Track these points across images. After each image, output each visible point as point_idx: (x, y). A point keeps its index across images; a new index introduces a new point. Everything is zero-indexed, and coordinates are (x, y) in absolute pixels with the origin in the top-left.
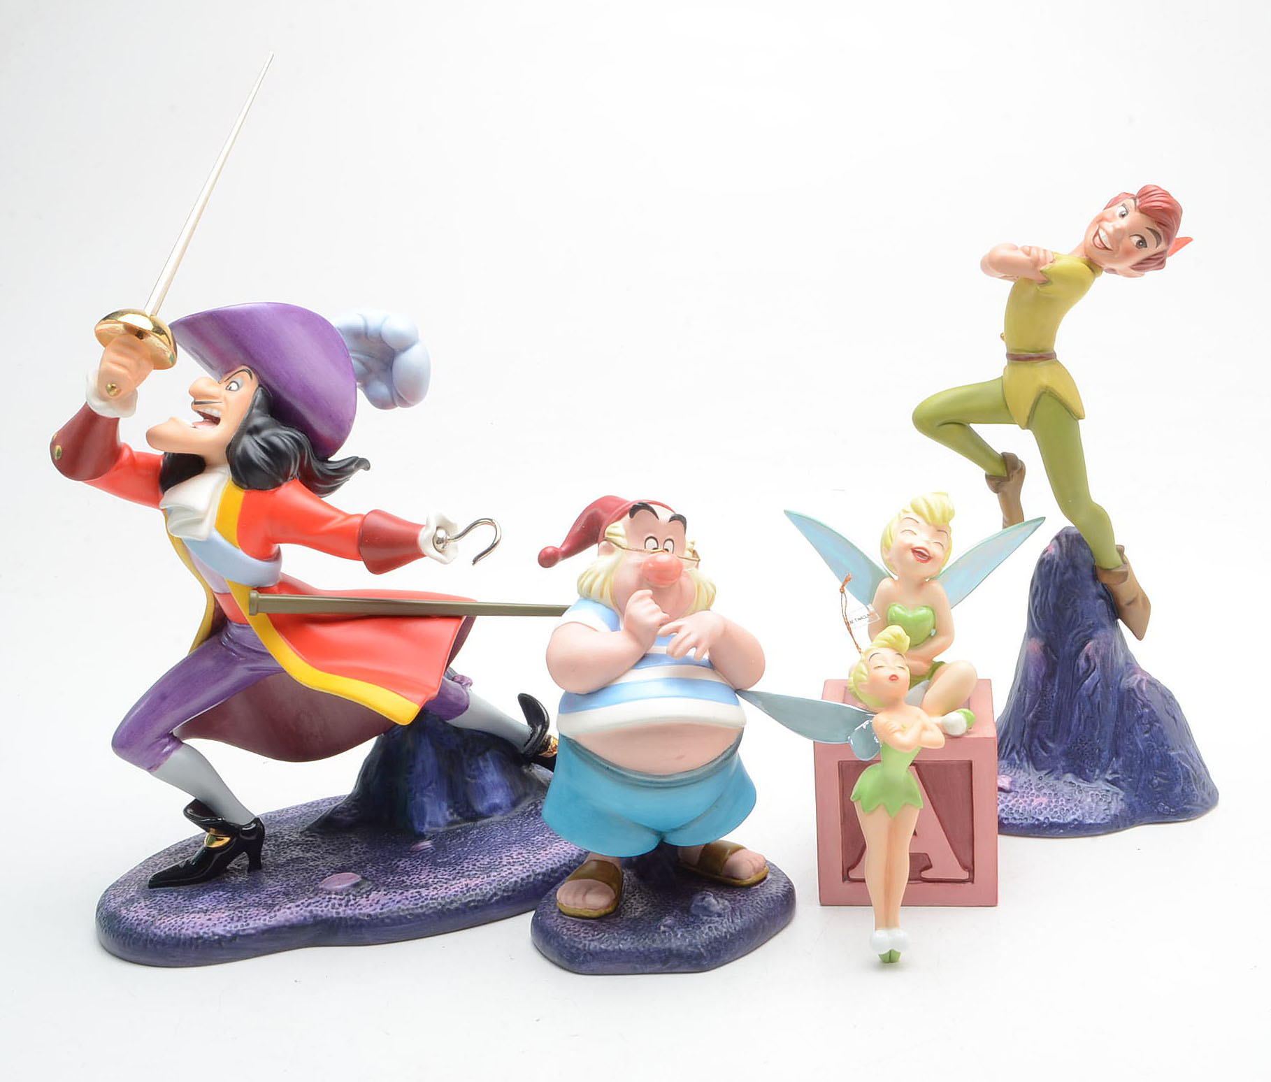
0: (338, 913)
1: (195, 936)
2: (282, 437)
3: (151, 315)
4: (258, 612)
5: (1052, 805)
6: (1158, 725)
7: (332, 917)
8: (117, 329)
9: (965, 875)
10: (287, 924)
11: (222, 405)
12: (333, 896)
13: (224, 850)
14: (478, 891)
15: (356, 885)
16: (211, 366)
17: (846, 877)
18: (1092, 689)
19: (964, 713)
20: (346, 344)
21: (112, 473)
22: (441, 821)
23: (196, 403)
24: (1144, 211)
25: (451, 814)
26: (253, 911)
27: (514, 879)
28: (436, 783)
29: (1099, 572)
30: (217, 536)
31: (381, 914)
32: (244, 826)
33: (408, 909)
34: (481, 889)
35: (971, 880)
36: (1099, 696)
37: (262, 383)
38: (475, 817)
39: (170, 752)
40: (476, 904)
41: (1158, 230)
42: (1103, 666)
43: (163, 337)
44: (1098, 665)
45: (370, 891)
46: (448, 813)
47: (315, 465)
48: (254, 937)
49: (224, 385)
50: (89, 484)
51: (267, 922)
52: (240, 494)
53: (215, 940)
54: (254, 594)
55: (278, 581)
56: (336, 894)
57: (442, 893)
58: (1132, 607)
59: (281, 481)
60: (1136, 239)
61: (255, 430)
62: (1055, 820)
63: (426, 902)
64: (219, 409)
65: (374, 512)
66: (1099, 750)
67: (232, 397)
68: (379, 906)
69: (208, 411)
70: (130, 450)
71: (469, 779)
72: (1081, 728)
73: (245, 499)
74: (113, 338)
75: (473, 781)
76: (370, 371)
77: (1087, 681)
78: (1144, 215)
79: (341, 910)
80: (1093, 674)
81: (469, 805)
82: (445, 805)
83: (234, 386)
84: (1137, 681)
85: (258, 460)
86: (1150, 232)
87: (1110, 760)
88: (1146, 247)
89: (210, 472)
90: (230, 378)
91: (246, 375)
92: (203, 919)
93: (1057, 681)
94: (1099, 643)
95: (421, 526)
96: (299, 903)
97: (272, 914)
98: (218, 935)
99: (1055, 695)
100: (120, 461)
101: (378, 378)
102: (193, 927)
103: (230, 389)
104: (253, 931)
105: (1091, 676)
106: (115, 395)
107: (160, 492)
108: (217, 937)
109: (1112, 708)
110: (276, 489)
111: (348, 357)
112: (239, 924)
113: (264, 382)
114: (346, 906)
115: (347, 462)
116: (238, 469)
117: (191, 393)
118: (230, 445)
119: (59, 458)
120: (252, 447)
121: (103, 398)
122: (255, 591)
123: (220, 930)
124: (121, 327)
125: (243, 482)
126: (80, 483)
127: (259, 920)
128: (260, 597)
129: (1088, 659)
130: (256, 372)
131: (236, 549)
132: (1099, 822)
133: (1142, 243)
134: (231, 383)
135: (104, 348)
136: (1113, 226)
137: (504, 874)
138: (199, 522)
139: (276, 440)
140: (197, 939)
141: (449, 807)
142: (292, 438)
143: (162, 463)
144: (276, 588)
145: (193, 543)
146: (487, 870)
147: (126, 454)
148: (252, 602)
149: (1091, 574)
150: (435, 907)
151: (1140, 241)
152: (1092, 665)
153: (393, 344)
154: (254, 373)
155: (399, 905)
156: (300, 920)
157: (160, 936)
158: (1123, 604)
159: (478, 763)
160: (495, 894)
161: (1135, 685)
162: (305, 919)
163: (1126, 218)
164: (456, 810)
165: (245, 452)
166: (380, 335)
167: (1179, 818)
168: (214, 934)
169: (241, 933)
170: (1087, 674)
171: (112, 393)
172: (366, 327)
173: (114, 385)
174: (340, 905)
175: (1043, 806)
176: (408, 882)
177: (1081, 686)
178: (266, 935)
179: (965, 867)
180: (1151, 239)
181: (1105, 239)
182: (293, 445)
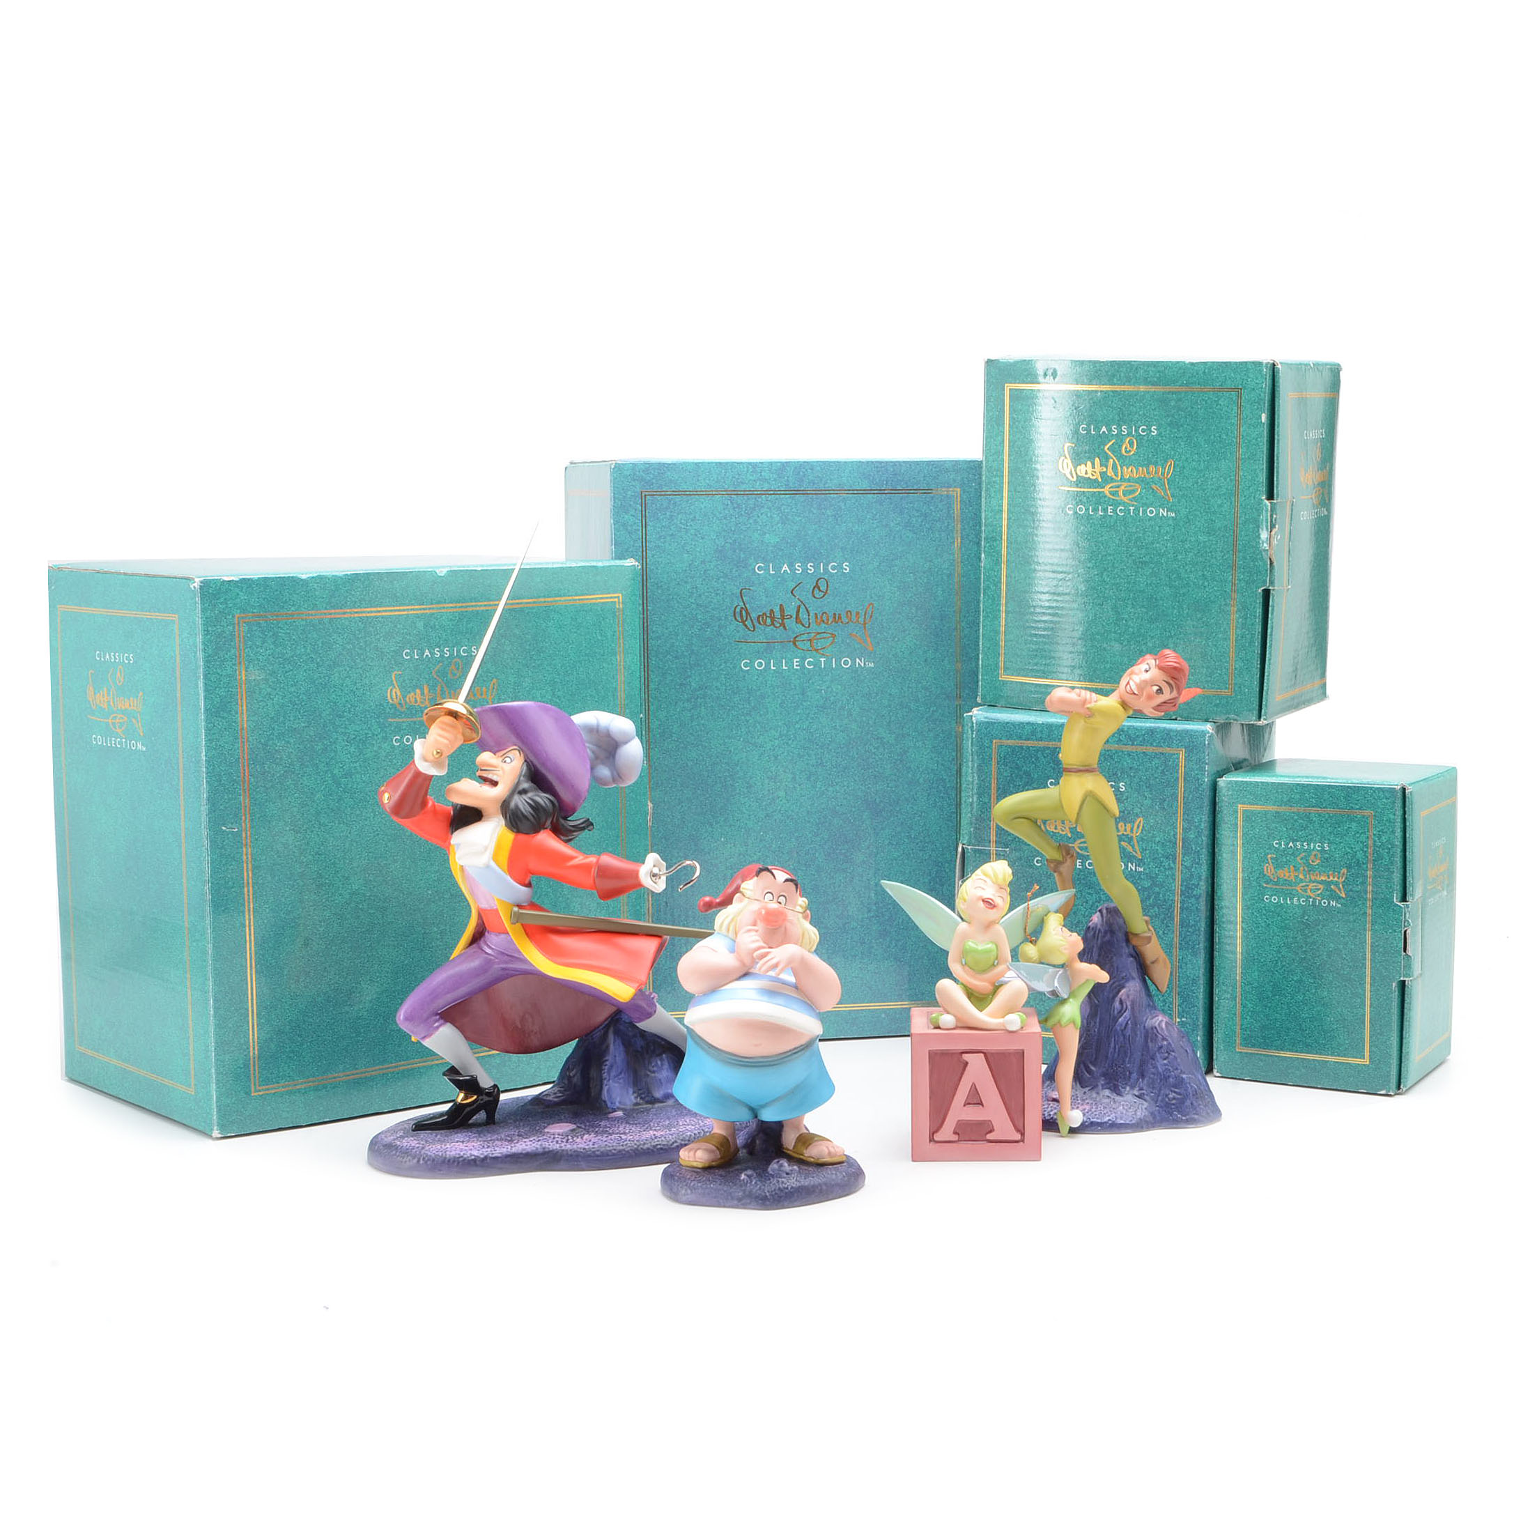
0: (561, 1147)
1: (458, 1156)
2: (542, 798)
5: (1093, 1110)
6: (1173, 1054)
7: (557, 1149)
9: (1018, 1137)
10: (524, 1152)
11: (500, 773)
12: (557, 1136)
13: (473, 1105)
14: (663, 1138)
15: (573, 1130)
17: (932, 1140)
18: (1124, 1025)
19: (1019, 1015)
22: (628, 1103)
23: (481, 770)
24: (1161, 668)
25: (636, 1098)
26: (499, 1143)
27: (689, 1133)
28: (625, 1073)
29: (1131, 936)
31: (593, 1148)
32: (486, 1089)
33: (613, 1146)
34: (665, 1138)
35: (1023, 1141)
36: (1130, 1031)
37: (527, 759)
38: (654, 1101)
39: (438, 1028)
40: (662, 1146)
41: (1171, 682)
42: (1133, 1008)
44: (1129, 1007)
45: (584, 1135)
46: (633, 1097)
47: (562, 820)
48: (500, 1159)
49: (501, 759)
51: (509, 1150)
52: (510, 836)
53: (472, 1160)
56: (559, 1135)
57: (637, 1138)
58: (1155, 965)
59: (540, 829)
60: (1155, 688)
61: (524, 792)
62: (1095, 1120)
63: (626, 1143)
64: (498, 776)
66: (1130, 1073)
68: (591, 1143)
69: (490, 776)
71: (649, 1073)
72: (1116, 1055)
74: (438, 718)
75: (653, 1075)
77: (1120, 1020)
78: (1161, 671)
79: (562, 1145)
80: (1125, 1014)
81: (649, 1092)
82: (631, 1091)
83: (508, 760)
84: (1158, 1022)
85: (526, 813)
86: (1165, 684)
87: (1138, 1079)
88: (1163, 694)
89: (487, 821)
90: (505, 754)
91: (517, 753)
92: (462, 1146)
93: (1098, 1020)
94: (1130, 990)
96: (531, 1139)
97: (513, 1145)
98: (474, 1155)
99: (1096, 1030)
102: (455, 1150)
103: (505, 762)
104: (499, 1155)
105: (1124, 1016)
106: (438, 758)
107: (450, 833)
108: (473, 1157)
109: (1139, 1039)
110: (536, 834)
111: (586, 748)
112: (489, 1150)
114: (567, 1142)
115: (580, 822)
116: (512, 818)
118: (504, 801)
119: (389, 802)
120: (520, 802)
121: (428, 761)
122: (516, 907)
123: (475, 1153)
125: (514, 828)
127: (502, 1149)
129: (1121, 1002)
130: (524, 751)
131: (505, 875)
132: (1128, 1122)
133: (1160, 691)
134: (505, 758)
136: (1140, 678)
137: (680, 1130)
138: (481, 853)
139: (538, 800)
140: (459, 1158)
141: (634, 1092)
142: (549, 799)
144: (529, 907)
146: (669, 1127)
147: (431, 806)
149: (1124, 938)
150: (632, 1146)
151: (1158, 690)
152: (1125, 1006)
153: (618, 738)
154: (522, 751)
155: (606, 1143)
156: (533, 1150)
157: (430, 1156)
158: (1148, 962)
159: (656, 1062)
160: (676, 1142)
161: (1157, 1024)
162: (537, 1149)
163: (1149, 672)
164: (639, 1095)
165: (517, 807)
167: (1189, 1124)
168: (471, 1155)
169: (490, 1155)
170: (1121, 1013)
171: (436, 757)
173: (438, 751)
174: (562, 1141)
175: (1086, 1111)
176: (611, 1132)
177: (1116, 1022)
178: (508, 1159)
179: (1018, 1131)
180: (1166, 689)
181: (1133, 687)
182: (549, 804)
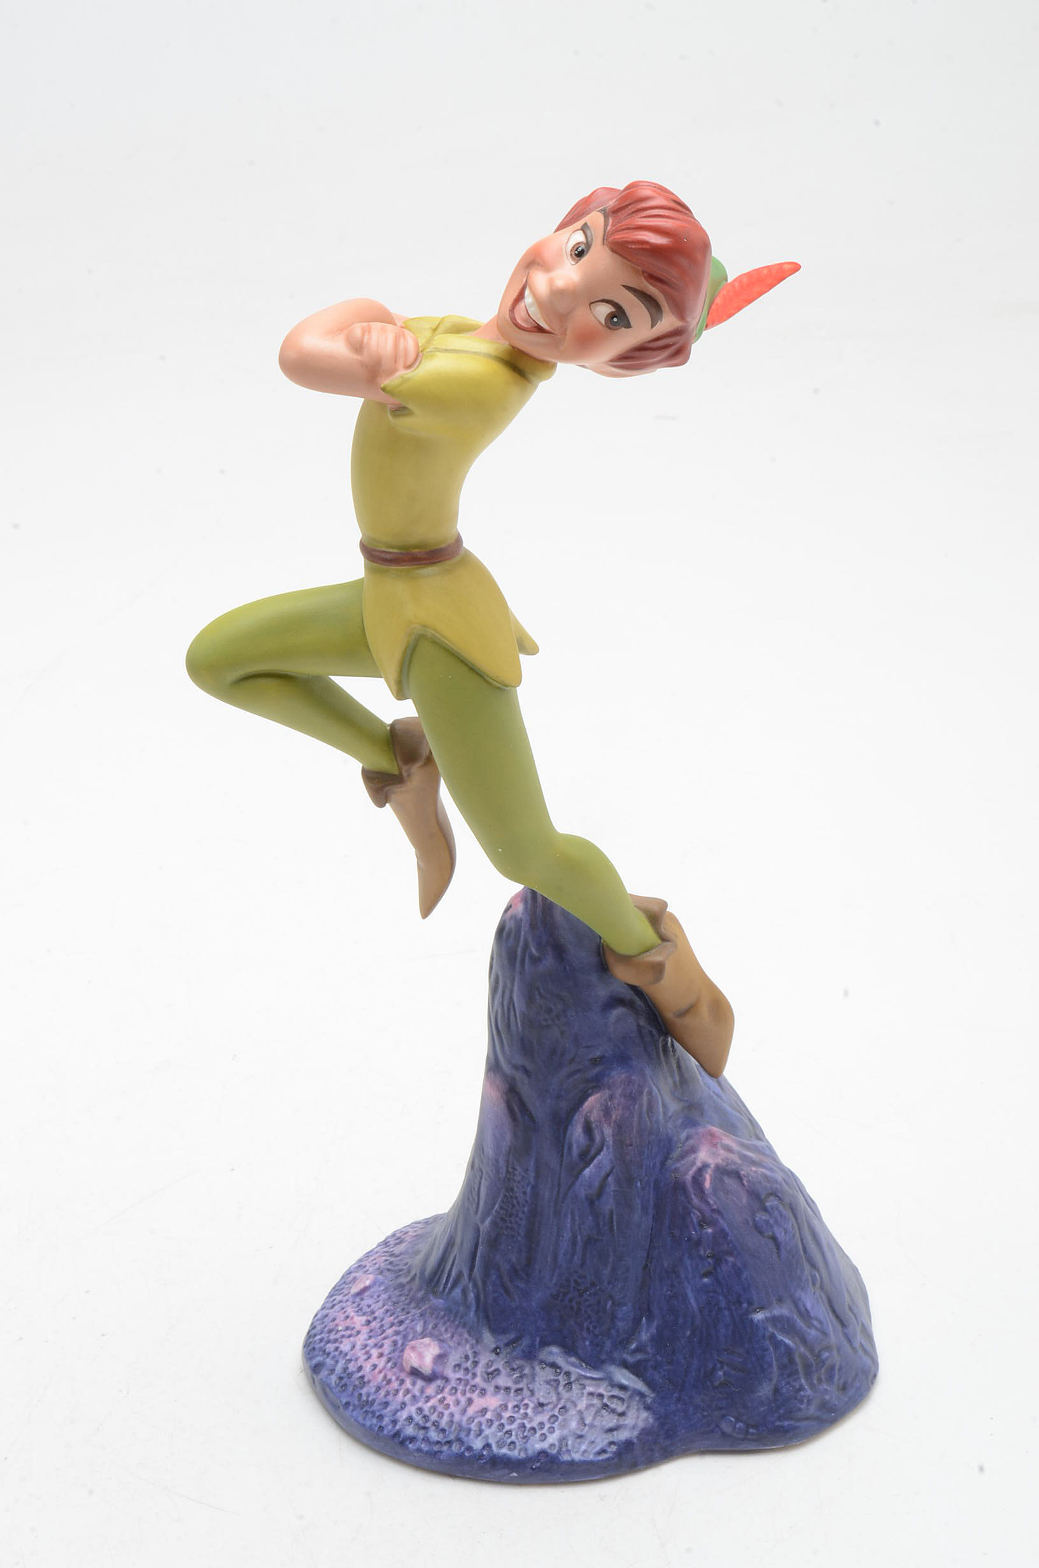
5: (506, 1415)
6: (731, 1259)
18: (597, 1184)
24: (620, 248)
29: (611, 960)
36: (611, 1201)
41: (652, 290)
42: (620, 1144)
44: (609, 1140)
58: (688, 1021)
60: (604, 310)
62: (504, 1451)
66: (613, 1303)
72: (577, 1259)
77: (587, 1171)
78: (615, 256)
80: (599, 1157)
84: (694, 1169)
86: (630, 296)
87: (637, 1321)
88: (628, 326)
93: (532, 1163)
94: (611, 1097)
99: (529, 1190)
105: (596, 1161)
109: (641, 1220)
129: (588, 1129)
132: (591, 1457)
133: (619, 318)
136: (551, 282)
149: (594, 960)
151: (611, 316)
152: (598, 1138)
158: (669, 1015)
161: (689, 1177)
163: (585, 259)
167: (766, 1445)
170: (586, 1157)
175: (489, 1416)
177: (577, 1178)
180: (636, 311)
181: (535, 313)
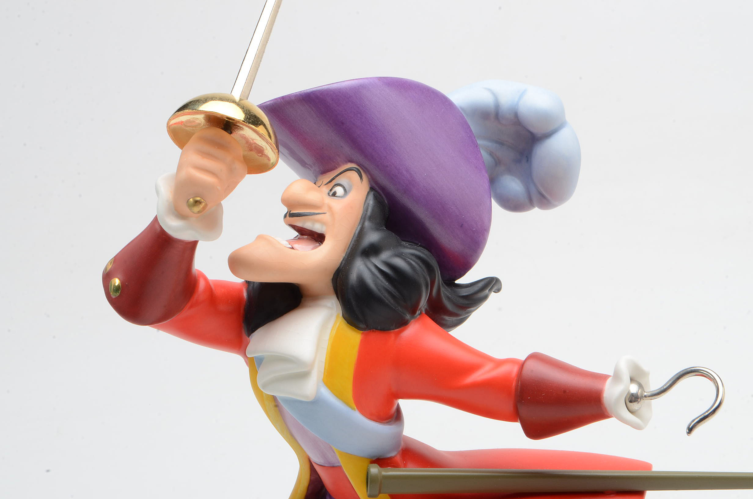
3: (241, 100)
4: (380, 493)
8: (198, 121)
11: (326, 217)
16: (303, 164)
20: (472, 128)
21: (186, 313)
23: (292, 215)
30: (326, 394)
37: (374, 185)
43: (261, 129)
47: (445, 292)
49: (325, 190)
50: (159, 328)
52: (355, 337)
54: (375, 470)
55: (400, 449)
59: (408, 317)
61: (372, 250)
64: (323, 223)
65: (534, 356)
67: (337, 205)
69: (308, 225)
70: (206, 279)
73: (363, 344)
74: (193, 134)
76: (498, 162)
85: (379, 290)
89: (311, 307)
90: (333, 179)
91: (354, 175)
95: (603, 378)
100: (196, 296)
101: (509, 171)
106: (199, 212)
107: (245, 336)
110: (402, 328)
111: (476, 146)
113: (376, 182)
115: (480, 285)
116: (354, 303)
117: (286, 202)
118: (337, 272)
119: (118, 294)
120: (370, 274)
121: (181, 216)
122: (376, 465)
124: (200, 118)
125: (359, 321)
126: (147, 328)
128: (384, 473)
130: (367, 171)
131: (350, 409)
134: (333, 187)
135: (181, 151)
138: (304, 375)
139: (399, 262)
143: (245, 294)
144: (399, 459)
145: (293, 403)
147: (202, 285)
148: (369, 480)
154: (364, 171)
166: (516, 115)
171: (196, 209)
172: (497, 106)
173: (198, 199)
182: (420, 266)
